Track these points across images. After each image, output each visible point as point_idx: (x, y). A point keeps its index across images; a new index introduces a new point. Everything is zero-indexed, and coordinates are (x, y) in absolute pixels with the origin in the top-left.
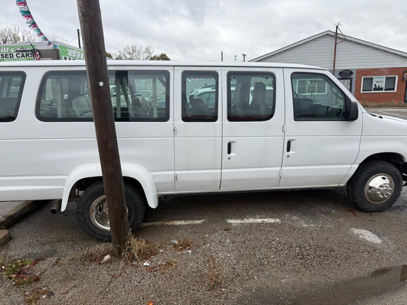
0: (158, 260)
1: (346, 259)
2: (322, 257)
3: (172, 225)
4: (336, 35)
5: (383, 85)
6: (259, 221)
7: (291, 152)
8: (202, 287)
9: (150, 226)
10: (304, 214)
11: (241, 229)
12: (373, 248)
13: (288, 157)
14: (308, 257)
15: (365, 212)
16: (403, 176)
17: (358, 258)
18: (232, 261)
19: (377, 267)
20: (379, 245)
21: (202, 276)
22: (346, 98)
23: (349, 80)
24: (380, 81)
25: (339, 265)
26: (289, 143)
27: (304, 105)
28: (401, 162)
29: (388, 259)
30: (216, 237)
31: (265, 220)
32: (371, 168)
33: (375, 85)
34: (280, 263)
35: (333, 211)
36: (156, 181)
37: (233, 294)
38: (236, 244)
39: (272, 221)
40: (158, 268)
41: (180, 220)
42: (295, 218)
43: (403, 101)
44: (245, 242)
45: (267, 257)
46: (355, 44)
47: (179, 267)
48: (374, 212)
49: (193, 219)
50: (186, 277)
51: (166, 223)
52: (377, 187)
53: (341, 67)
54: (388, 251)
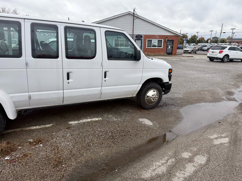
0: (17, 154)
1: (136, 135)
2: (124, 136)
3: (29, 130)
4: (134, 15)
5: (156, 44)
6: (89, 120)
7: (107, 78)
8: (49, 166)
9: (12, 132)
10: (115, 113)
11: (78, 126)
12: (149, 128)
13: (105, 81)
14: (116, 137)
15: (146, 109)
16: (163, 90)
17: (141, 134)
18: (70, 147)
19: (150, 137)
20: (152, 126)
21: (49, 160)
22: (135, 48)
23: (141, 41)
24: (155, 42)
25: (132, 139)
26: (105, 73)
27: (114, 52)
28: (162, 83)
29: (155, 133)
30: (61, 133)
31: (93, 119)
32: (148, 86)
33: (153, 44)
34: (100, 143)
35: (130, 110)
36: (14, 101)
37: (69, 167)
38: (73, 136)
39: (97, 119)
40: (17, 159)
41: (36, 125)
42: (110, 116)
43: (165, 53)
44: (79, 134)
45: (92, 141)
46: (143, 21)
47: (33, 156)
48: (150, 109)
49: (45, 124)
50: (38, 162)
51: (25, 129)
52: (151, 96)
53: (136, 33)
54: (156, 128)
